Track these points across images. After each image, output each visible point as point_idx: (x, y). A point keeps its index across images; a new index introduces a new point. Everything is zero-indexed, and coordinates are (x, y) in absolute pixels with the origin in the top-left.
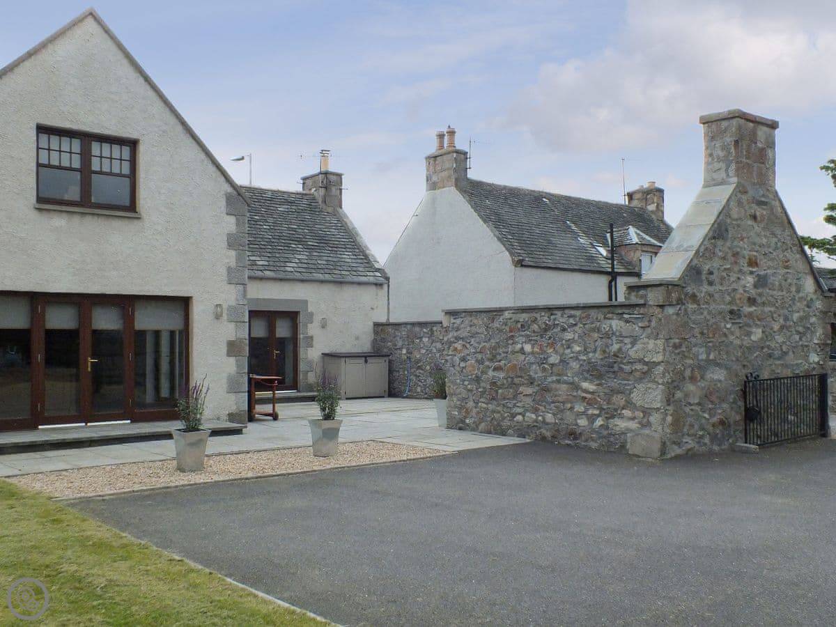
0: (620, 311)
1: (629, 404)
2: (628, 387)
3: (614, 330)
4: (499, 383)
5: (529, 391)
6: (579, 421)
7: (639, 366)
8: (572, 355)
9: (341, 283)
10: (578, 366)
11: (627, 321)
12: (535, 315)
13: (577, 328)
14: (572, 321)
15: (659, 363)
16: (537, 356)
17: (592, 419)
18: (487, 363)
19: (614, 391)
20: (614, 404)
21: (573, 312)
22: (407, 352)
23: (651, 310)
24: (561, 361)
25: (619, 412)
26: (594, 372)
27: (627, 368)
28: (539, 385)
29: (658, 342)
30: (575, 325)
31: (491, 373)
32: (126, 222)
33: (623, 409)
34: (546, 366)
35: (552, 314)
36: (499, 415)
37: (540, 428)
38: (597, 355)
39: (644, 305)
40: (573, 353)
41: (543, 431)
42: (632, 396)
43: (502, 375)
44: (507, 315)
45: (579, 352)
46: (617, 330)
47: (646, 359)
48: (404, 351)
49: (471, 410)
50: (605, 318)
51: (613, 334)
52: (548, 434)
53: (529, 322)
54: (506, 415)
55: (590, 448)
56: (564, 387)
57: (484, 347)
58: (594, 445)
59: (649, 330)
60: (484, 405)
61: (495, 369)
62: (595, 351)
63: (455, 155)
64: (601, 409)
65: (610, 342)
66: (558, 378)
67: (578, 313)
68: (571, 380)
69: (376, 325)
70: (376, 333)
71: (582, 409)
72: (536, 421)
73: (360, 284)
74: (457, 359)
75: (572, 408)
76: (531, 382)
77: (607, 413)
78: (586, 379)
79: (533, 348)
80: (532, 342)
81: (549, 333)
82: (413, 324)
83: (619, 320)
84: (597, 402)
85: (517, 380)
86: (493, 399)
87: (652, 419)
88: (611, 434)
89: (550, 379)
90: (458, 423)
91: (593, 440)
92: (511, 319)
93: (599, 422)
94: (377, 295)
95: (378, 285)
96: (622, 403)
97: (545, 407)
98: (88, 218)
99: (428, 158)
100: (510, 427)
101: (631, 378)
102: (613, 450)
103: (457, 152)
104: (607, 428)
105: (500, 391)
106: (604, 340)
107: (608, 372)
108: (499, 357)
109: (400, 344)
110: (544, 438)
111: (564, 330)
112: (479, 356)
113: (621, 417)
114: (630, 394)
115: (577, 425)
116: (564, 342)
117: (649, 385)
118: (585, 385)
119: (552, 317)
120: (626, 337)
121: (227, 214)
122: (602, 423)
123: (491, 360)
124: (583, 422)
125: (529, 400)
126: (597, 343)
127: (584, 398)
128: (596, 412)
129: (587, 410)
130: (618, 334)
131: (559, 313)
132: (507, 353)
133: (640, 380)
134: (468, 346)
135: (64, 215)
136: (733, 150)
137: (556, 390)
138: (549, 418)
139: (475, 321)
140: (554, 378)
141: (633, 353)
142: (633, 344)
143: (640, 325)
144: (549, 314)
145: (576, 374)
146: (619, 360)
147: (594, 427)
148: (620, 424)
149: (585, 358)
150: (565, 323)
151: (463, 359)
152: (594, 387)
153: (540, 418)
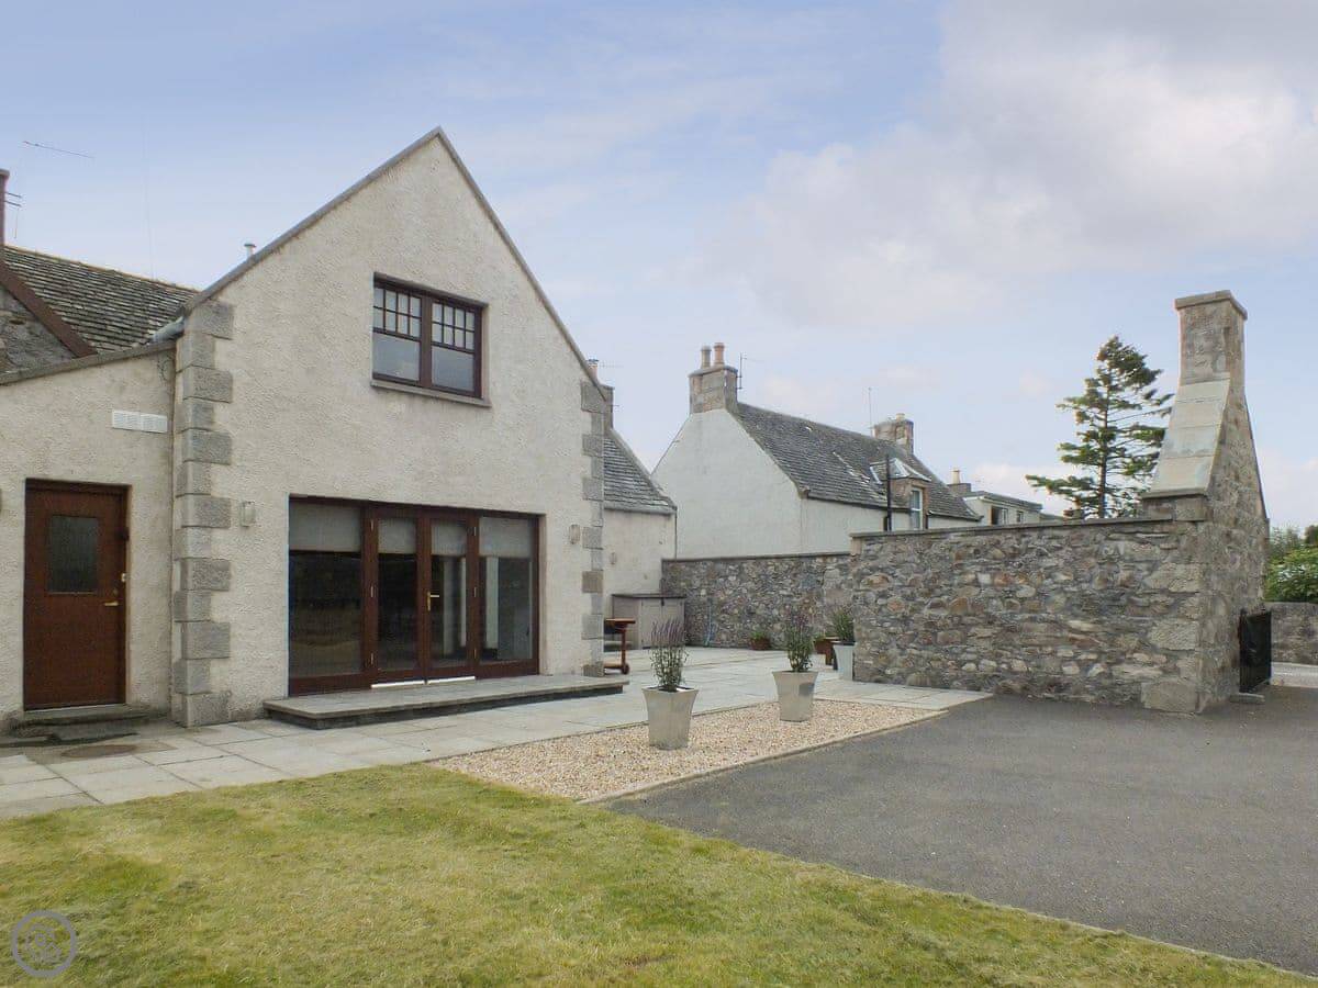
0: (1133, 530)
1: (1144, 645)
2: (1145, 625)
3: (1122, 553)
4: (939, 623)
5: (987, 632)
6: (1064, 668)
7: (1160, 598)
8: (1055, 586)
9: (630, 512)
10: (1064, 599)
11: (1142, 542)
12: (997, 537)
13: (1062, 553)
14: (1054, 543)
15: (1193, 594)
16: (999, 588)
17: (1085, 666)
18: (921, 599)
19: (1119, 631)
20: (1121, 646)
21: (1056, 532)
22: (708, 594)
23: (1181, 528)
24: (1038, 594)
25: (1128, 656)
26: (1088, 606)
27: (1143, 601)
28: (1002, 625)
29: (1192, 567)
30: (1060, 548)
31: (926, 611)
32: (473, 411)
33: (1135, 651)
34: (1014, 601)
35: (1024, 536)
36: (940, 663)
37: (1004, 678)
38: (1093, 586)
39: (1169, 521)
40: (1055, 583)
41: (1009, 682)
42: (1149, 635)
43: (943, 613)
44: (952, 537)
45: (1066, 583)
46: (1125, 553)
47: (1172, 589)
48: (703, 592)
49: (895, 657)
50: (1108, 538)
51: (1121, 558)
52: (1017, 686)
53: (988, 547)
54: (949, 663)
55: (1083, 703)
56: (1042, 626)
57: (915, 579)
58: (1089, 698)
59: (1175, 553)
60: (915, 652)
61: (934, 606)
62: (1090, 581)
63: (726, 372)
64: (1101, 653)
65: (1115, 568)
66: (1033, 615)
67: (1065, 533)
68: (1052, 617)
69: (664, 562)
70: (664, 571)
71: (1071, 653)
72: (998, 670)
73: (648, 513)
74: (872, 596)
75: (1053, 654)
76: (990, 621)
77: (1110, 658)
78: (1076, 616)
79: (993, 577)
80: (993, 571)
81: (1019, 560)
82: (716, 560)
83: (1130, 540)
84: (1093, 644)
85: (966, 620)
86: (930, 643)
87: (1180, 664)
88: (1116, 684)
89: (1019, 617)
90: (874, 674)
91: (1088, 692)
92: (958, 543)
93: (1097, 669)
94: (665, 526)
95: (667, 515)
96: (1134, 644)
97: (1011, 652)
98: (432, 405)
99: (692, 376)
100: (957, 678)
101: (1148, 613)
102: (1118, 704)
103: (728, 369)
104: (1110, 676)
105: (941, 633)
106: (1105, 566)
107: (1111, 606)
108: (938, 591)
109: (697, 583)
110: (1009, 691)
111: (1042, 555)
112: (908, 591)
113: (1131, 661)
114: (1146, 633)
115: (1062, 673)
116: (1042, 570)
117: (1178, 621)
118: (1075, 623)
119: (1024, 540)
120: (1140, 562)
121: (583, 410)
122: (1102, 670)
123: (926, 595)
124: (1071, 670)
125: (985, 644)
126: (1094, 570)
127: (1073, 640)
128: (1093, 657)
129: (1077, 654)
130: (1127, 558)
131: (1035, 535)
132: (951, 586)
133: (1162, 615)
134: (890, 578)
135: (405, 398)
136: (1222, 339)
137: (1029, 630)
138: (1018, 665)
139: (902, 547)
140: (1027, 616)
141: (1151, 581)
142: (1151, 571)
143: (1163, 546)
144: (1018, 536)
145: (1063, 610)
146: (1128, 590)
147: (1089, 675)
148: (1130, 671)
149: (1075, 589)
150: (1044, 546)
151: (883, 595)
152: (1090, 626)
153: (1004, 666)
